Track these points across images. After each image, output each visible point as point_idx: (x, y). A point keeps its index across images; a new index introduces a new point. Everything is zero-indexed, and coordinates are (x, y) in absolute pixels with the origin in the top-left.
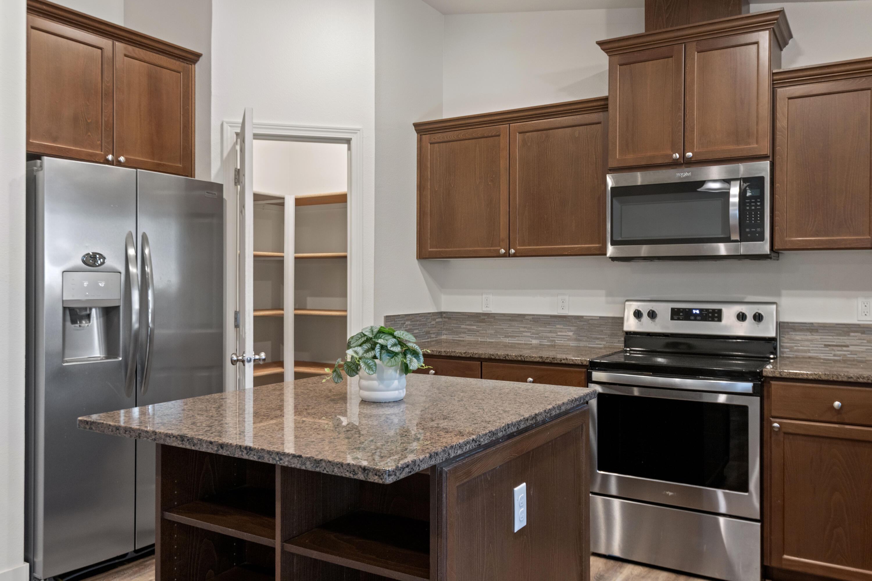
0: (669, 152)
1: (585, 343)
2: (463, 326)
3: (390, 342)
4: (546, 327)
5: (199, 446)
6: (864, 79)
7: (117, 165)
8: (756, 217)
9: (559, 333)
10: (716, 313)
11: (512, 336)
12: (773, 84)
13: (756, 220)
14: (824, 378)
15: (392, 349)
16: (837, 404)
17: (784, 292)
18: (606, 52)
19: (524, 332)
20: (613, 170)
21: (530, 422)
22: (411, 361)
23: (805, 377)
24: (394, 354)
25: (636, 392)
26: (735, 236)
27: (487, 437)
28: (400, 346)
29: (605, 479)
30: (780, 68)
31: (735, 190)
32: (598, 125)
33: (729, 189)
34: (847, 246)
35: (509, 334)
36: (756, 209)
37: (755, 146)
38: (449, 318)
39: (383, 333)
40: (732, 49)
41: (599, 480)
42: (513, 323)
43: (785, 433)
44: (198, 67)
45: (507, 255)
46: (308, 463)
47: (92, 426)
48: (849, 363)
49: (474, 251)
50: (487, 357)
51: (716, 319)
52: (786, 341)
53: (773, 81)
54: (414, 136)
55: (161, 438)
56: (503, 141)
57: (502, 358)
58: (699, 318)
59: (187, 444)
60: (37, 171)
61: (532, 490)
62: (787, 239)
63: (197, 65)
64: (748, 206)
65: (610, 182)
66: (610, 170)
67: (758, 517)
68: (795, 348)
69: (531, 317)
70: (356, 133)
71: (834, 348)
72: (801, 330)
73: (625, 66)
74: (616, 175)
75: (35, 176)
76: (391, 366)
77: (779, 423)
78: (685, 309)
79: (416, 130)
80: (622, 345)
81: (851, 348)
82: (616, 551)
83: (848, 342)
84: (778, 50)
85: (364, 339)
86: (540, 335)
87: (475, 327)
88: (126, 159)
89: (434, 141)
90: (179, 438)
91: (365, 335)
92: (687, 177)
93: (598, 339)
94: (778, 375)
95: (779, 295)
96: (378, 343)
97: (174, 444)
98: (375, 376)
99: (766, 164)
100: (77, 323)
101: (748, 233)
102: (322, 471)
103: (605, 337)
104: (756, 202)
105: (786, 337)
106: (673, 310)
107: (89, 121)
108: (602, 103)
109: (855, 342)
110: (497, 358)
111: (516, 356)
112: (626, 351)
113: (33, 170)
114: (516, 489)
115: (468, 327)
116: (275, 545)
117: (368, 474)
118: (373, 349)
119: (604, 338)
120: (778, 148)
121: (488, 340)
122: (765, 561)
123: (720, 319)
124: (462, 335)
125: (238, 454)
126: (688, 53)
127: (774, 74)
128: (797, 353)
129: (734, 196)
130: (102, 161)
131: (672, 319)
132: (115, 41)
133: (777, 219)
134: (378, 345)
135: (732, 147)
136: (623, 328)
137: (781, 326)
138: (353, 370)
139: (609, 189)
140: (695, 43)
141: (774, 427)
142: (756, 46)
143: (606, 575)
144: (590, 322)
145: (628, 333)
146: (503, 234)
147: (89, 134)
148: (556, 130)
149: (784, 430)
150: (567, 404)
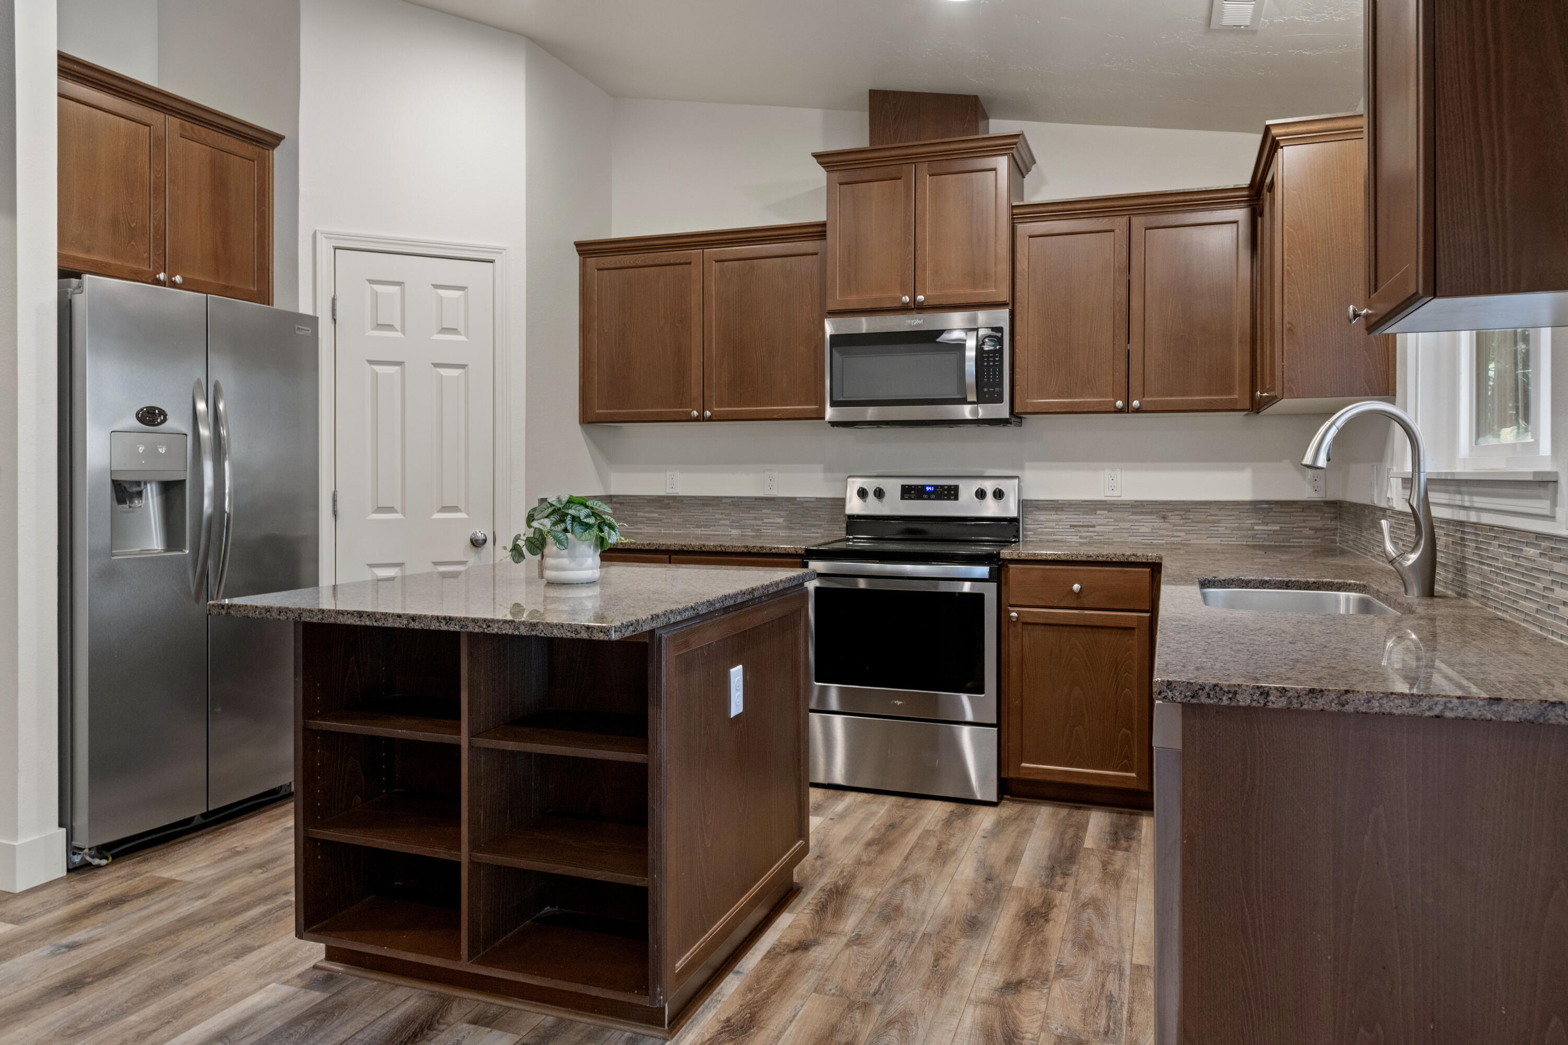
0: (898, 294)
1: (798, 531)
2: (640, 514)
3: (583, 513)
4: (749, 513)
5: (383, 621)
6: (1107, 219)
7: (170, 287)
8: (994, 375)
9: (766, 521)
10: (953, 489)
11: (706, 525)
12: (1013, 219)
13: (994, 378)
14: (1063, 558)
15: (585, 520)
16: (1076, 587)
17: (1027, 464)
18: (824, 167)
19: (721, 519)
20: (834, 313)
21: (747, 597)
22: (609, 534)
23: (1044, 557)
24: (588, 526)
25: (862, 584)
26: (972, 397)
27: (705, 607)
28: (594, 518)
29: (824, 692)
30: (1023, 200)
31: (971, 343)
32: (814, 256)
33: (965, 341)
34: (1090, 410)
35: (702, 523)
36: (994, 365)
37: (994, 290)
38: (621, 504)
39: (573, 502)
40: (967, 174)
41: (815, 693)
42: (707, 509)
43: (1024, 623)
44: (278, 154)
45: (701, 419)
46: (522, 627)
47: (230, 610)
48: (1096, 545)
49: (658, 413)
50: (677, 548)
51: (952, 497)
52: (1030, 522)
53: (1013, 215)
54: (576, 258)
55: (330, 616)
56: (695, 272)
57: (696, 549)
58: (933, 496)
59: (367, 620)
60: (73, 293)
61: (748, 674)
62: (1027, 401)
63: (277, 152)
64: (985, 361)
65: (829, 328)
66: (829, 313)
67: (995, 722)
68: (1040, 530)
69: (730, 500)
70: (500, 253)
71: (1080, 529)
72: (1046, 509)
73: (846, 186)
74: (838, 320)
75: (70, 301)
76: (585, 540)
77: (1017, 612)
78: (918, 486)
79: (578, 251)
80: (843, 534)
81: (1098, 529)
82: (839, 777)
83: (1094, 522)
84: (1020, 176)
85: (550, 510)
86: (742, 523)
87: (656, 515)
88: (183, 278)
89: (602, 266)
90: (355, 614)
91: (553, 505)
92: (918, 325)
93: (814, 526)
94: (1016, 557)
95: (1022, 468)
96: (568, 514)
97: (349, 622)
98: (565, 552)
99: (1005, 313)
100: (126, 503)
101: (986, 393)
102: (539, 635)
103: (823, 523)
104: (994, 357)
105: (1030, 517)
106: (903, 487)
107: (133, 225)
108: (820, 229)
109: (1102, 522)
110: (691, 549)
111: (714, 546)
112: (848, 540)
113: (66, 292)
114: (733, 670)
115: (647, 515)
116: (460, 742)
117: (592, 631)
118: (562, 520)
119: (821, 525)
120: (1018, 294)
121: (674, 532)
122: (1002, 773)
123: (956, 498)
124: (640, 526)
125: (434, 626)
126: (918, 175)
127: (1013, 207)
128: (1040, 537)
129: (971, 349)
130: (150, 281)
131: (903, 498)
132: (167, 116)
133: (1017, 377)
134: (569, 516)
135: (969, 291)
136: (844, 512)
137: (1023, 504)
138: (537, 547)
139: (828, 337)
140: (926, 164)
141: (1012, 617)
142: (994, 172)
143: (825, 804)
144: (805, 505)
145: (851, 517)
146: (696, 391)
147: (133, 243)
148: (763, 260)
149: (1022, 620)
150: (785, 582)
